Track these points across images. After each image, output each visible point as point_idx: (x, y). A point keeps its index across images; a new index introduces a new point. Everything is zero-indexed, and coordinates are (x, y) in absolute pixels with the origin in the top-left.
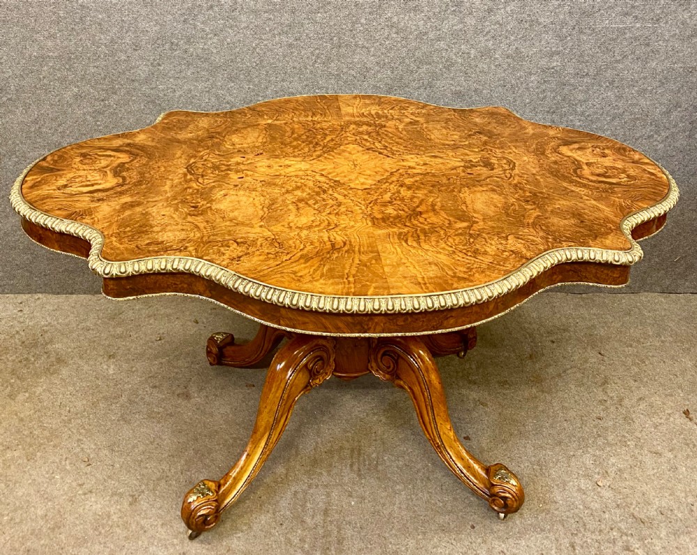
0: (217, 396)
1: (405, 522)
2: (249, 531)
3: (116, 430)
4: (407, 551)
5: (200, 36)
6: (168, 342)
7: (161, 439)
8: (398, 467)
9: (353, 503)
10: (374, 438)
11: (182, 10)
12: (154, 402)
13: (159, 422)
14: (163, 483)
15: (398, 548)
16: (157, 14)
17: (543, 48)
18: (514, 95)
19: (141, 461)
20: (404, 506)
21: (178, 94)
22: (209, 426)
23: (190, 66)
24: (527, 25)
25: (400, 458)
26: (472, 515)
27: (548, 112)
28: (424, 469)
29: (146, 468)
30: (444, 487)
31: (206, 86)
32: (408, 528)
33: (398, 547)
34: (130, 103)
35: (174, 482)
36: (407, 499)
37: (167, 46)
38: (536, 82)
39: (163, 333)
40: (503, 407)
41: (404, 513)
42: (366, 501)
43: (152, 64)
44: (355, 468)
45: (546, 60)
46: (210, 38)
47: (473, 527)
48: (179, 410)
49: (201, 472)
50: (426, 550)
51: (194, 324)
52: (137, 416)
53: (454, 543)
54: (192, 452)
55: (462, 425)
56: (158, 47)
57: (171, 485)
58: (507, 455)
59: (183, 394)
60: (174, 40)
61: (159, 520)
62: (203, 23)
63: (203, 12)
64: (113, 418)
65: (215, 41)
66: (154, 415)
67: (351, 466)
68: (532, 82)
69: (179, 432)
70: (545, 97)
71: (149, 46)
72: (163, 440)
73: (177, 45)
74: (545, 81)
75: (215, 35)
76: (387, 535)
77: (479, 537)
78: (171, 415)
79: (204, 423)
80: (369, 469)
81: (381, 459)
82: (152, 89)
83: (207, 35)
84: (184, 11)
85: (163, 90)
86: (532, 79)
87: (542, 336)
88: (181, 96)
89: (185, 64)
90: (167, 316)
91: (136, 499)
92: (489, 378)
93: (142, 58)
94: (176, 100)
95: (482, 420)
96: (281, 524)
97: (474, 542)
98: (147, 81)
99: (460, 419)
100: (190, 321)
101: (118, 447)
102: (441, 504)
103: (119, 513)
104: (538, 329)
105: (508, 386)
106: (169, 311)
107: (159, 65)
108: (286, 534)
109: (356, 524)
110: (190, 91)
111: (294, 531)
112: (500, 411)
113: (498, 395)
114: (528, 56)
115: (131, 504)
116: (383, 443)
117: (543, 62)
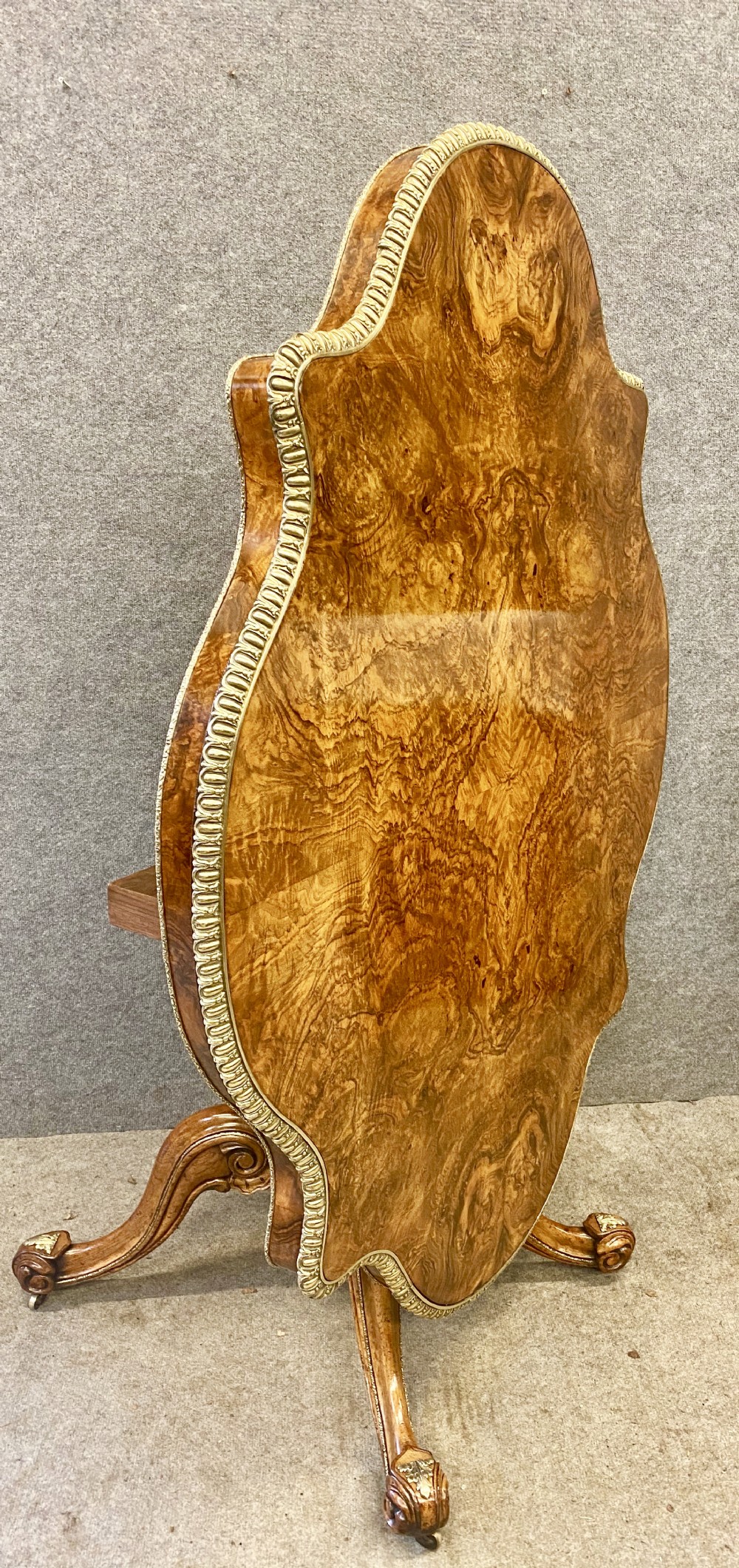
0: (192, 1314)
1: (557, 1511)
2: (292, 1557)
3: (15, 1392)
4: (571, 1562)
5: (138, 676)
6: (86, 1221)
7: (102, 1401)
8: (528, 1415)
9: (464, 1487)
10: (479, 1368)
11: (105, 629)
12: (79, 1334)
13: (93, 1371)
14: (119, 1485)
15: (555, 1560)
16: (59, 636)
17: (720, 698)
18: (673, 775)
19: (73, 1447)
20: (550, 1484)
21: (94, 779)
22: (187, 1372)
23: (118, 730)
24: (697, 659)
25: (528, 1399)
26: (665, 1488)
27: (727, 802)
28: (572, 1413)
29: (84, 1459)
30: (610, 1444)
31: (146, 765)
32: (564, 1521)
33: (553, 1557)
34: (6, 797)
35: (140, 1481)
36: (555, 1472)
37: (76, 694)
38: (709, 753)
39: (75, 1206)
40: (681, 1295)
41: (551, 1496)
42: (485, 1481)
43: (47, 726)
44: (457, 1422)
45: (726, 716)
46: (157, 680)
47: (671, 1509)
48: (126, 1345)
49: (187, 1458)
50: (601, 1558)
51: (130, 1186)
52: (52, 1363)
53: (646, 1540)
54: (163, 1420)
55: (622, 1332)
56: (59, 696)
57: (135, 1486)
58: (702, 1377)
59: (130, 1314)
60: (89, 683)
61: (123, 1555)
62: (143, 652)
63: (143, 632)
64: (7, 1371)
65: (165, 684)
66: (82, 1359)
67: (450, 1420)
68: (702, 753)
69: (135, 1386)
70: (722, 778)
71: (43, 694)
72: (108, 1405)
73: (94, 692)
74: (723, 752)
75: (166, 674)
76: (531, 1537)
77: (684, 1525)
78: (114, 1356)
79: (177, 1367)
80: (480, 1423)
81: (498, 1404)
82: (47, 771)
83: (150, 673)
84: (109, 631)
85: (67, 773)
86: (703, 748)
87: (721, 1169)
88: (100, 783)
89: (108, 725)
90: (78, 1173)
91: (75, 1519)
92: (650, 1248)
93: (28, 715)
94: (92, 790)
95: (652, 1321)
96: (347, 1539)
97: (679, 1535)
98: (37, 757)
99: (616, 1322)
100: (121, 1180)
101: (25, 1423)
102: (611, 1474)
103: (47, 1549)
104: (713, 1160)
105: (682, 1259)
106: (80, 1165)
107: (61, 728)
108: (359, 1555)
109: (475, 1523)
110: (117, 773)
111: (371, 1549)
112: (678, 1302)
113: (671, 1276)
114: (697, 711)
115: (65, 1530)
116: (496, 1374)
117: (722, 720)
